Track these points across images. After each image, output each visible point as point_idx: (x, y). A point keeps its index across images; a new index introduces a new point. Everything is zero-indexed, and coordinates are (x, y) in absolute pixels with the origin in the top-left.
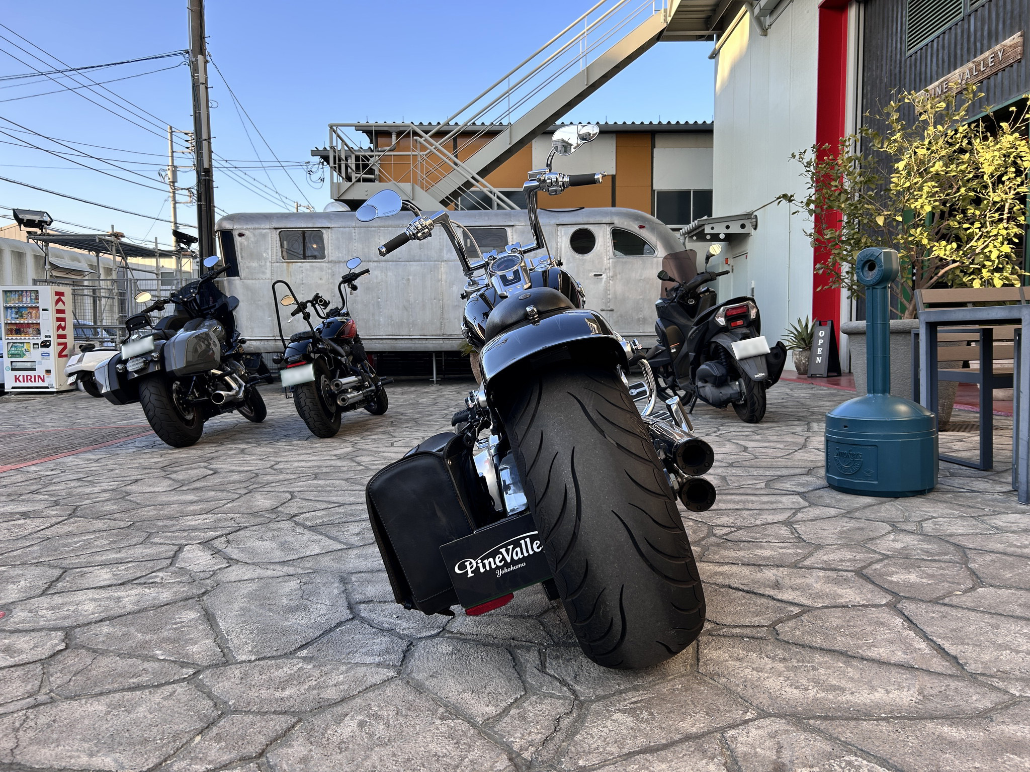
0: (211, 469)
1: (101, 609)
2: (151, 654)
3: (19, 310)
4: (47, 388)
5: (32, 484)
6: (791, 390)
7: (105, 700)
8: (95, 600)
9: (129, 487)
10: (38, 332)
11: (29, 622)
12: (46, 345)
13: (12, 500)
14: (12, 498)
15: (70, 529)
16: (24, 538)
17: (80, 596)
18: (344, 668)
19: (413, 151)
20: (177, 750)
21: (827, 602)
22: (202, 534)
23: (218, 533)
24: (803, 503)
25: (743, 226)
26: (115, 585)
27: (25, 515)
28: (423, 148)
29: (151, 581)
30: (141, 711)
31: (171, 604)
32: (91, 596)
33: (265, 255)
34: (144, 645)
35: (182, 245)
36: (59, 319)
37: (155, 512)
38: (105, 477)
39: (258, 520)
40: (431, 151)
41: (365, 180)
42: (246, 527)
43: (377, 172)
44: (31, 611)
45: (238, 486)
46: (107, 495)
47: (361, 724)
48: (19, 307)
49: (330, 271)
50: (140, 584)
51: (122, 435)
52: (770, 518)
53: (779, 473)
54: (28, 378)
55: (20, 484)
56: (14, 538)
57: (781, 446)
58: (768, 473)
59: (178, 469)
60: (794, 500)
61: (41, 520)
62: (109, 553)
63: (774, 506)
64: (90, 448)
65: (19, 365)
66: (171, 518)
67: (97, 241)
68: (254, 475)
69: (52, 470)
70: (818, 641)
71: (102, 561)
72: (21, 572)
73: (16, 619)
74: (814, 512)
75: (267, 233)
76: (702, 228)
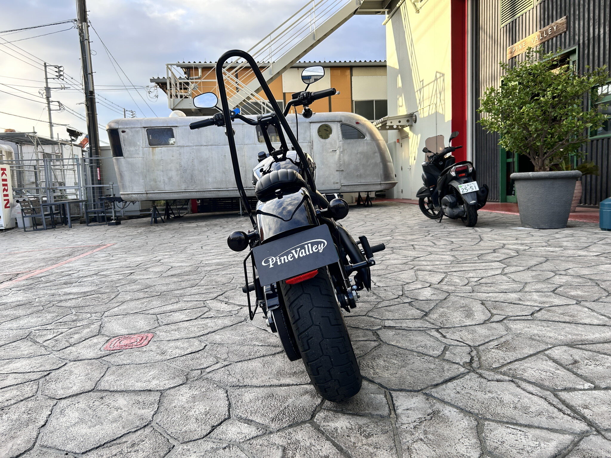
7: (255, 361)
17: (182, 325)
22: (207, 296)
23: (215, 295)
24: (504, 265)
25: (408, 121)
29: (209, 316)
33: (138, 143)
34: (245, 341)
35: (73, 138)
36: (4, 185)
37: (165, 288)
38: (108, 273)
42: (227, 291)
44: (165, 332)
45: (194, 273)
46: (124, 282)
49: (178, 152)
50: (206, 318)
51: (82, 251)
52: (493, 273)
53: (480, 253)
56: (103, 303)
57: (470, 240)
59: (147, 266)
60: (498, 264)
61: (105, 294)
62: (167, 306)
63: (491, 267)
66: (179, 289)
68: (196, 267)
70: (557, 319)
71: (169, 310)
72: (133, 317)
73: (163, 336)
74: (513, 269)
75: (139, 130)
76: (385, 122)
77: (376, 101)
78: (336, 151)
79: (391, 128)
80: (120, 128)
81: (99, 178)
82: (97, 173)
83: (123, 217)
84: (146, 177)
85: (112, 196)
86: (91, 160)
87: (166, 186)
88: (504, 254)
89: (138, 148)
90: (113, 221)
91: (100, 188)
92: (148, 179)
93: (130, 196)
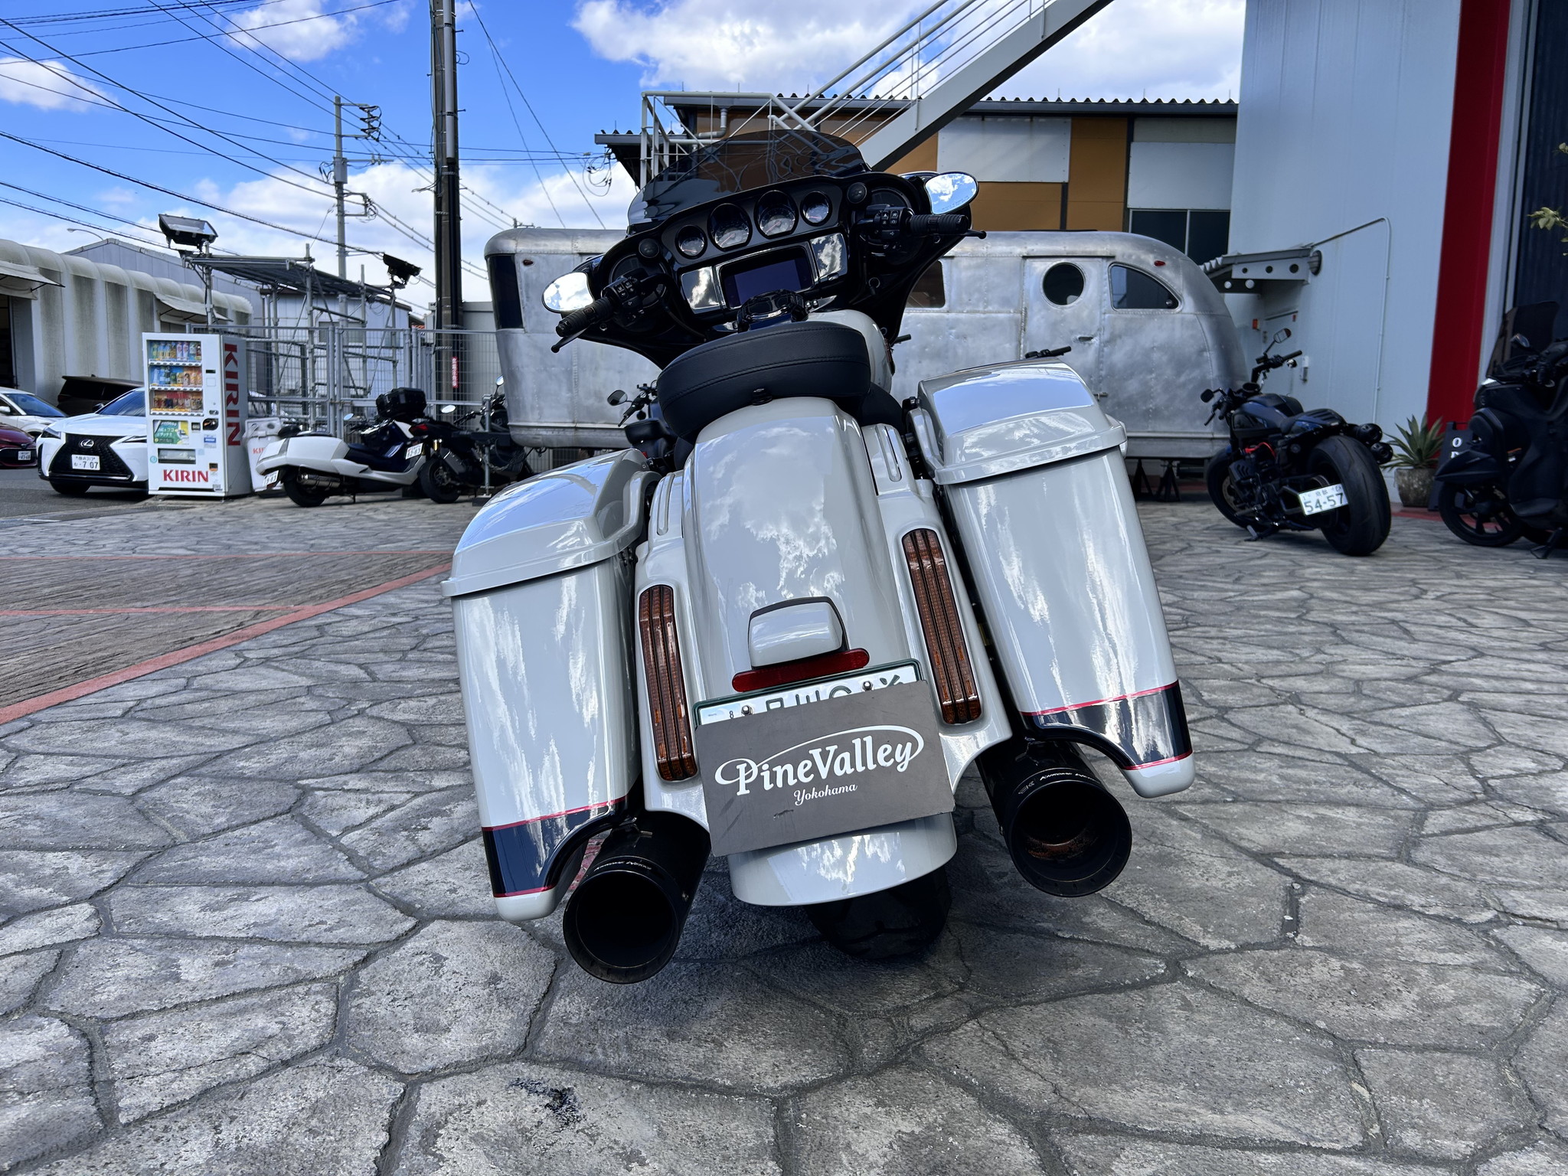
3: (171, 371)
4: (212, 490)
10: (199, 406)
12: (210, 425)
25: (1294, 269)
36: (229, 387)
48: (171, 367)
54: (184, 476)
65: (168, 456)
67: (288, 268)
77: (1195, 214)
78: (1090, 339)
79: (1239, 286)
80: (521, 253)
81: (455, 384)
82: (451, 369)
84: (577, 385)
86: (439, 336)
93: (534, 432)
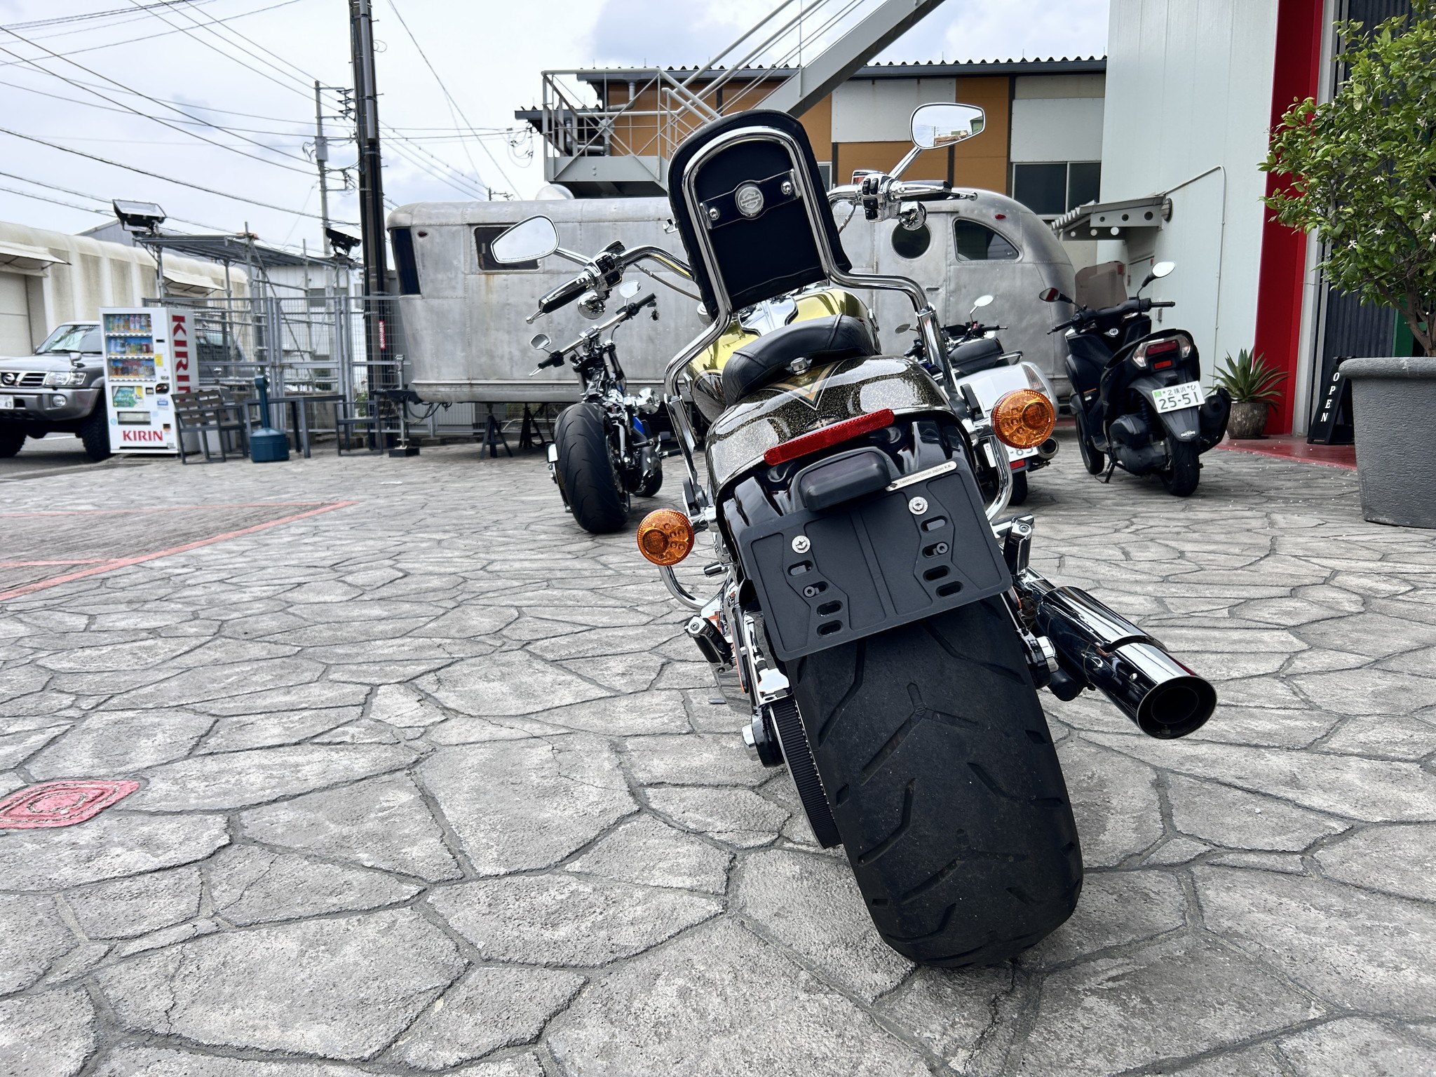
0: (401, 570)
1: (274, 782)
2: (353, 857)
3: (126, 340)
4: (166, 448)
5: (159, 587)
6: (1225, 462)
7: (295, 930)
8: (263, 767)
9: (289, 594)
10: (152, 372)
11: (176, 799)
12: (162, 389)
13: (134, 610)
14: (135, 606)
15: (218, 655)
16: (156, 667)
17: (241, 761)
18: (639, 894)
19: (662, 109)
20: (412, 1022)
21: (1389, 815)
22: (401, 669)
23: (422, 668)
24: (1300, 645)
25: (1149, 216)
26: (288, 745)
27: (154, 632)
28: (676, 104)
29: (338, 740)
30: (350, 952)
31: (371, 777)
32: (256, 762)
33: (455, 263)
34: (342, 842)
35: (339, 250)
36: (178, 354)
37: (331, 633)
38: (255, 579)
39: (478, 649)
40: (686, 109)
41: (592, 153)
42: (462, 659)
43: (607, 141)
44: (175, 782)
45: (441, 595)
46: (259, 607)
47: (683, 994)
48: (126, 338)
49: (546, 286)
50: (323, 744)
51: (271, 516)
52: (1252, 667)
53: (1245, 594)
54: (141, 436)
55: (142, 586)
56: (142, 667)
57: (1237, 551)
58: (1228, 594)
59: (354, 568)
60: (1283, 639)
61: (176, 641)
62: (274, 693)
63: (1253, 648)
64: (231, 535)
65: (128, 418)
66: (353, 642)
67: (226, 244)
68: (461, 580)
69: (184, 566)
70: (1393, 883)
71: (265, 707)
72: (157, 720)
73: (155, 795)
74: (1322, 660)
75: (456, 231)
76: (1086, 219)
77: (1074, 165)
78: (937, 289)
79: (1104, 233)
80: (416, 226)
81: (382, 346)
82: (378, 332)
83: (432, 438)
84: (470, 345)
85: (400, 388)
86: (367, 302)
87: (514, 369)
88: (1320, 603)
89: (453, 275)
90: (401, 448)
91: (385, 368)
92: (474, 350)
93: (434, 389)
